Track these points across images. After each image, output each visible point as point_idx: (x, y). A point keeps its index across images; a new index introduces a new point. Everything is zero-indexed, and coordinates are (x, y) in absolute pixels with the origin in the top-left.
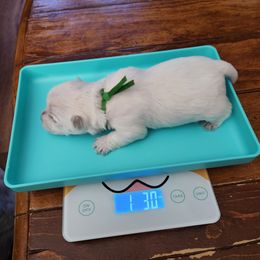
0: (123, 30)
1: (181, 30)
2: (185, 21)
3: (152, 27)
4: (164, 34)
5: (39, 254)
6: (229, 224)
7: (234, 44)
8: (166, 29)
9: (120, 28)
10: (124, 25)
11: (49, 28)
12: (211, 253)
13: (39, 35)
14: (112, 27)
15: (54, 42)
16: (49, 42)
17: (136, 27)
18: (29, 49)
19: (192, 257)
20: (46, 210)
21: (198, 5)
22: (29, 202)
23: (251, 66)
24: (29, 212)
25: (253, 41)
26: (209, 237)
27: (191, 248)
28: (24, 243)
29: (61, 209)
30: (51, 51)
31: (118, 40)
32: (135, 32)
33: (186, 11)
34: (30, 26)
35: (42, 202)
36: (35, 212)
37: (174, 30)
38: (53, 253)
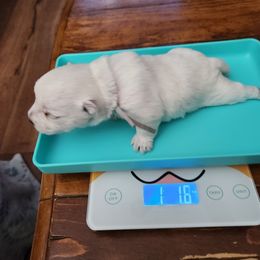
0: (159, 28)
1: (220, 29)
2: (224, 19)
3: (190, 25)
4: (203, 32)
5: (60, 241)
8: (205, 28)
9: (157, 26)
10: (161, 23)
11: (87, 26)
13: (78, 32)
14: (149, 25)
15: (91, 38)
16: (86, 38)
17: (173, 25)
18: (66, 44)
20: (71, 197)
21: (239, 5)
22: (54, 187)
24: (54, 197)
26: (250, 242)
28: (45, 229)
29: (87, 196)
30: (87, 46)
31: (155, 37)
32: (172, 30)
33: (227, 10)
34: (69, 23)
35: (67, 189)
36: (59, 198)
37: (213, 28)
38: (74, 242)
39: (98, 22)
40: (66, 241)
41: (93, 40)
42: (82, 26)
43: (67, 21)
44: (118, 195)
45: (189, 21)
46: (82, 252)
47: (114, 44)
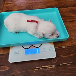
0: (32, 4)
1: (49, 5)
3: (41, 4)
4: (44, 5)
6: (59, 59)
7: (64, 9)
9: (31, 4)
10: (33, 3)
11: (11, 3)
12: (53, 67)
13: (8, 5)
14: (29, 3)
16: (10, 7)
18: (4, 9)
19: (47, 68)
20: (5, 54)
23: (69, 14)
25: (70, 8)
26: (53, 62)
27: (47, 65)
30: (10, 10)
31: (30, 7)
32: (36, 5)
34: (5, 3)
35: (4, 52)
37: (47, 4)
39: (14, 2)
40: (3, 66)
41: (12, 8)
42: (9, 3)
43: (4, 2)
44: (18, 53)
45: (40, 2)
46: (8, 69)
47: (19, 9)
